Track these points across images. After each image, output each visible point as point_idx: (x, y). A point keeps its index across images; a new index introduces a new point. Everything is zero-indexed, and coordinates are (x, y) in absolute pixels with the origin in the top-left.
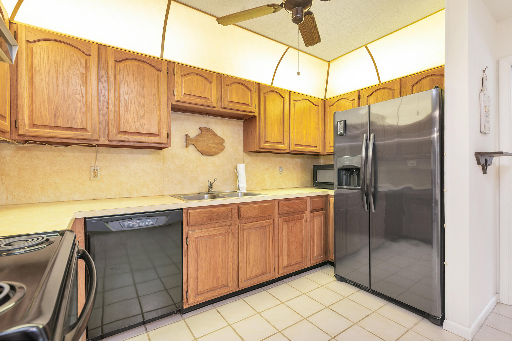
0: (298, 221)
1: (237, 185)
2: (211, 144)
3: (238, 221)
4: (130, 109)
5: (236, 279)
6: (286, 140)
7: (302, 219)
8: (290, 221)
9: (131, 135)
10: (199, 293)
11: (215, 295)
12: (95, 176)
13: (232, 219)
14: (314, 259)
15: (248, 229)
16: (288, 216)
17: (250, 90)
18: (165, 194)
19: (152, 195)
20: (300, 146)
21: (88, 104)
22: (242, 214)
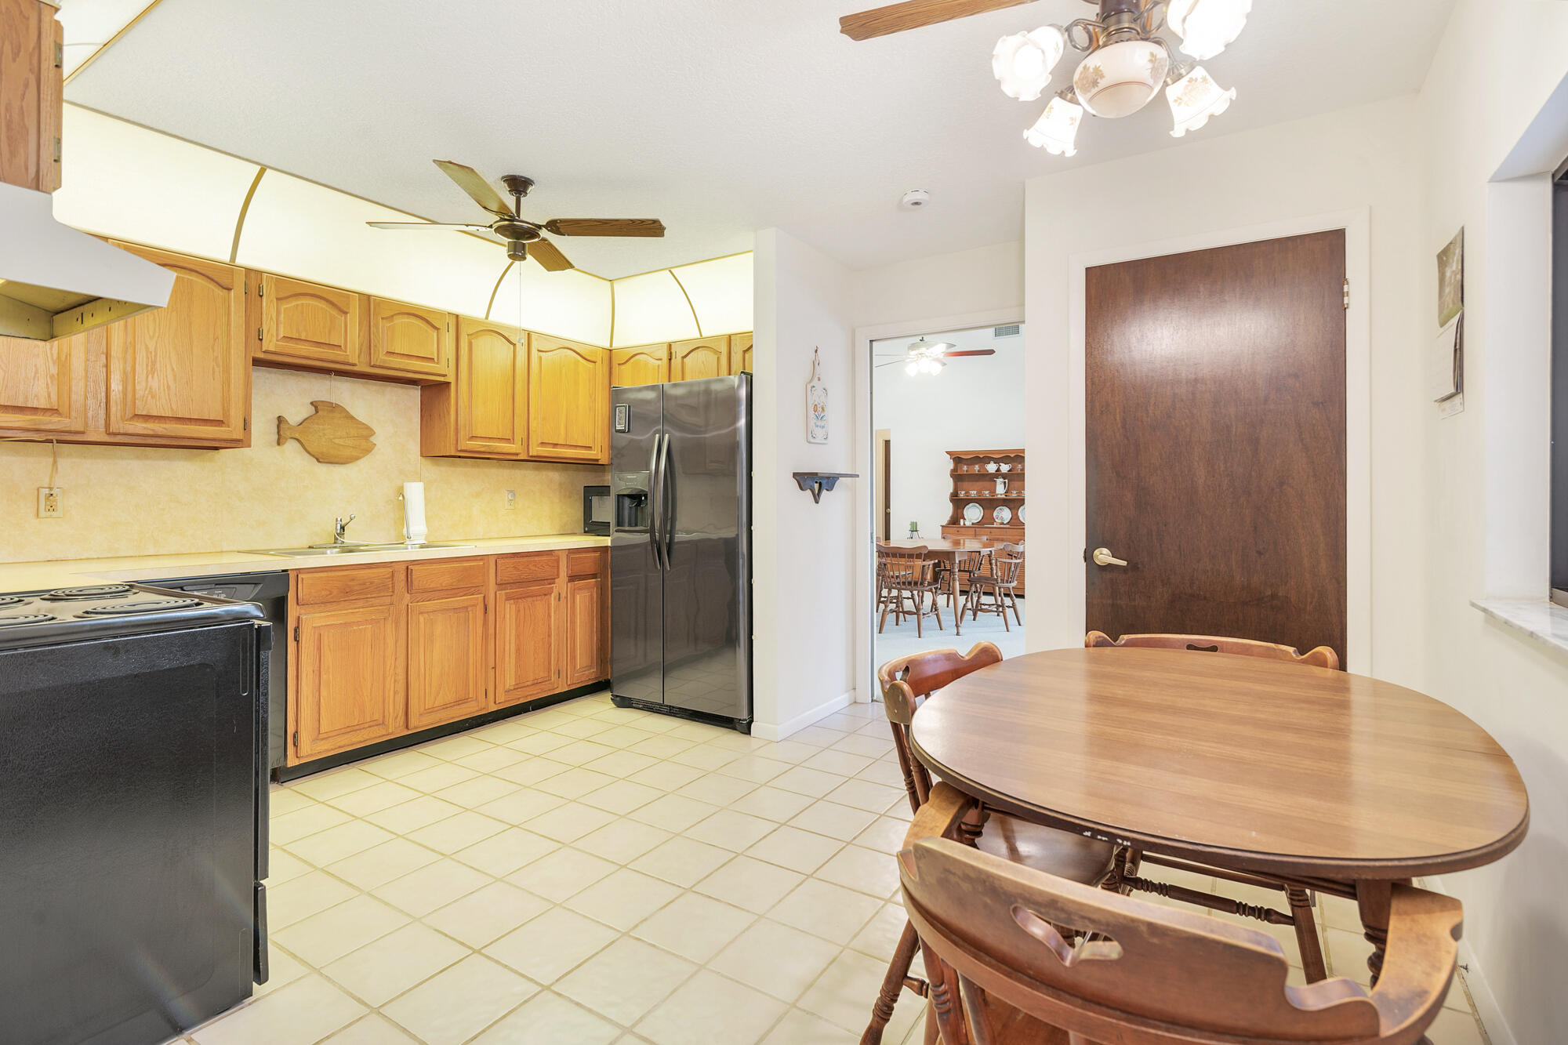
0: (539, 598)
1: (405, 529)
2: (341, 438)
3: (408, 596)
4: (158, 368)
5: (401, 713)
6: (520, 434)
7: (548, 594)
8: (521, 598)
9: (158, 423)
10: (321, 736)
11: (355, 740)
12: (51, 509)
13: (393, 592)
14: (576, 675)
15: (428, 612)
16: (519, 588)
17: (437, 329)
18: (224, 550)
19: (193, 551)
20: (552, 446)
21: (63, 358)
22: (415, 583)
